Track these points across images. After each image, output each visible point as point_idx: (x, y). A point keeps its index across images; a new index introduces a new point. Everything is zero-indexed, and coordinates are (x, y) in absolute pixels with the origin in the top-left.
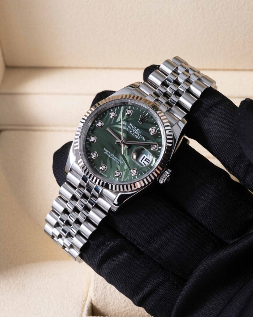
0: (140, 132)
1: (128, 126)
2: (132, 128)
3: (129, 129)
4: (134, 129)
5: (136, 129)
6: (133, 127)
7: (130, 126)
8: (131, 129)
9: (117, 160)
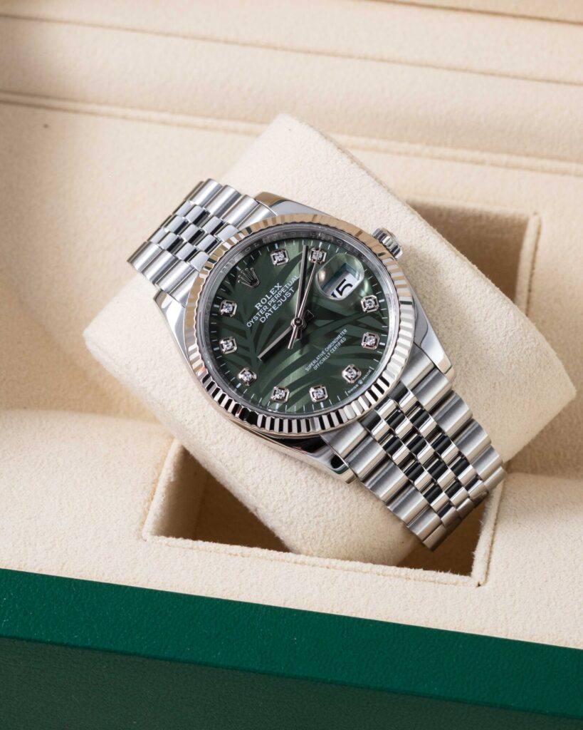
0: (278, 287)
1: (260, 314)
2: (267, 304)
3: (267, 311)
4: (270, 299)
5: (269, 294)
6: (264, 301)
7: (261, 308)
8: (268, 306)
9: (337, 343)
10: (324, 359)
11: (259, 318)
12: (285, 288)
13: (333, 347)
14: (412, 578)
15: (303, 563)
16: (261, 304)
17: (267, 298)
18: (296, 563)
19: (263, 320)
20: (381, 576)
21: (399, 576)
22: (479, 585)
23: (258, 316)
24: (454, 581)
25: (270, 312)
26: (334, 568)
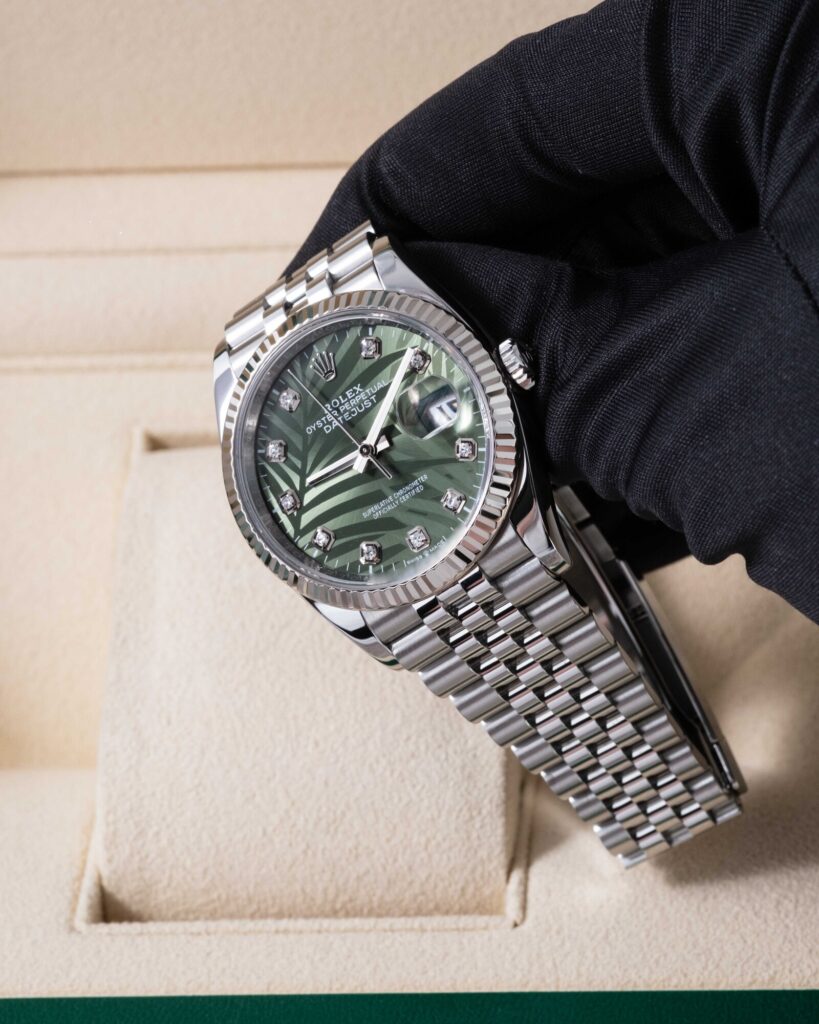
0: (358, 389)
1: (326, 419)
2: (338, 409)
3: (336, 419)
4: (344, 404)
6: (335, 403)
8: (338, 412)
9: (411, 490)
10: (389, 508)
11: (324, 425)
12: (366, 394)
13: (404, 494)
14: (429, 928)
15: (286, 932)
17: (340, 401)
18: (277, 932)
19: (328, 429)
20: (389, 934)
21: (412, 929)
22: (516, 925)
23: (322, 422)
24: (483, 925)
25: (339, 421)
26: (328, 931)
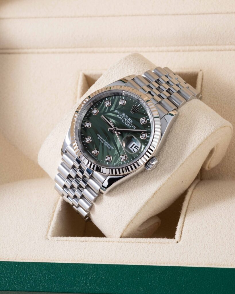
2: (124, 117)
4: (126, 118)
6: (126, 116)
8: (123, 118)
9: (108, 146)
10: (102, 141)
12: (131, 124)
13: (106, 144)
16: (124, 115)
17: (127, 117)
23: (120, 114)
25: (121, 119)
